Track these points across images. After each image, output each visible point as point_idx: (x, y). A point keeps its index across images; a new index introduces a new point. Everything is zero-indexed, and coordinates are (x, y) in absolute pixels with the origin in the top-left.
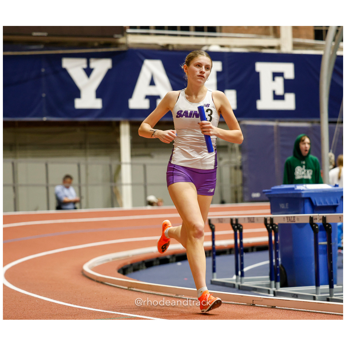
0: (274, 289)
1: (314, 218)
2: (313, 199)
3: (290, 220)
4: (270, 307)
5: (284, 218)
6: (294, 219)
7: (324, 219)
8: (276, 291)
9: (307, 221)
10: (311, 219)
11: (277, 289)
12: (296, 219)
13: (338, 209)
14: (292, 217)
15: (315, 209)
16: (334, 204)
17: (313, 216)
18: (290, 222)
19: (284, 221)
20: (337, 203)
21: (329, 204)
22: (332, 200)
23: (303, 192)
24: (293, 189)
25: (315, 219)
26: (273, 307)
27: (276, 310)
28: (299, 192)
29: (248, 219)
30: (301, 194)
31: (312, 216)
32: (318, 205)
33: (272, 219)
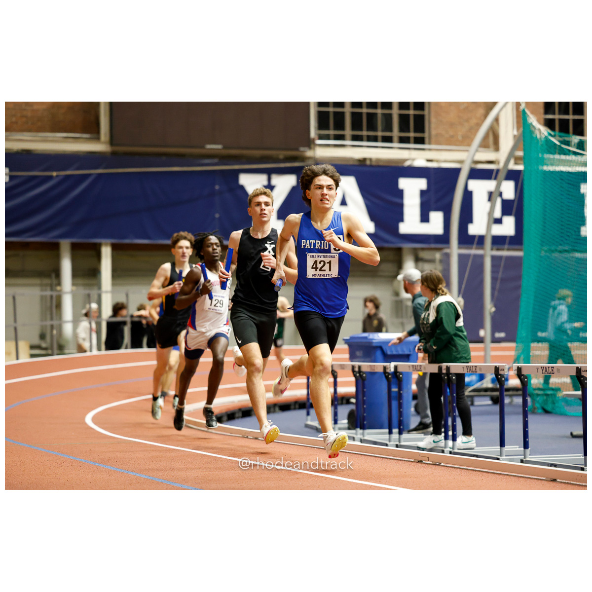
2: (384, 348)
8: (362, 438)
10: (385, 368)
11: (363, 437)
13: (411, 358)
15: (388, 358)
16: (407, 352)
20: (410, 351)
21: (400, 353)
22: (405, 349)
23: (374, 341)
24: (366, 338)
28: (370, 341)
30: (372, 343)
32: (389, 353)
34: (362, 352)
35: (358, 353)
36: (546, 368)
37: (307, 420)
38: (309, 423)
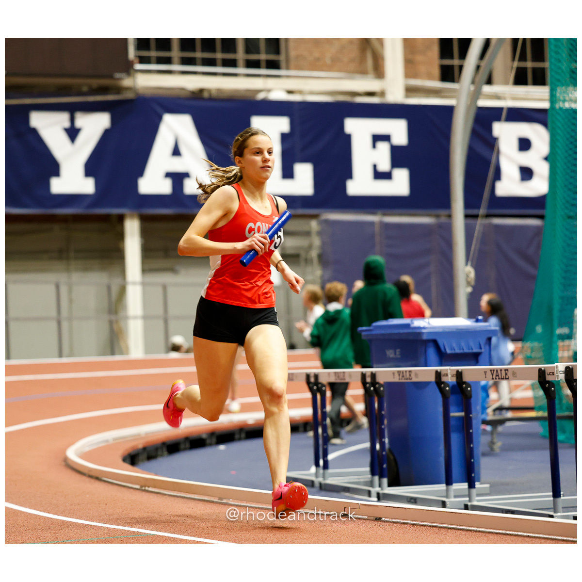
0: (378, 489)
1: (443, 373)
2: (441, 342)
3: (403, 376)
4: (372, 518)
5: (394, 373)
6: (410, 375)
7: (459, 375)
8: (381, 492)
9: (432, 379)
10: (438, 374)
11: (382, 489)
12: (413, 375)
13: (481, 358)
14: (406, 371)
15: (444, 358)
16: (476, 350)
17: (441, 370)
18: (403, 381)
19: (394, 378)
20: (481, 348)
21: (466, 351)
22: (472, 344)
23: (424, 331)
24: (407, 326)
25: (444, 375)
26: (378, 519)
27: (383, 523)
29: (335, 376)
30: (420, 334)
31: (439, 371)
32: (449, 351)
33: (373, 376)
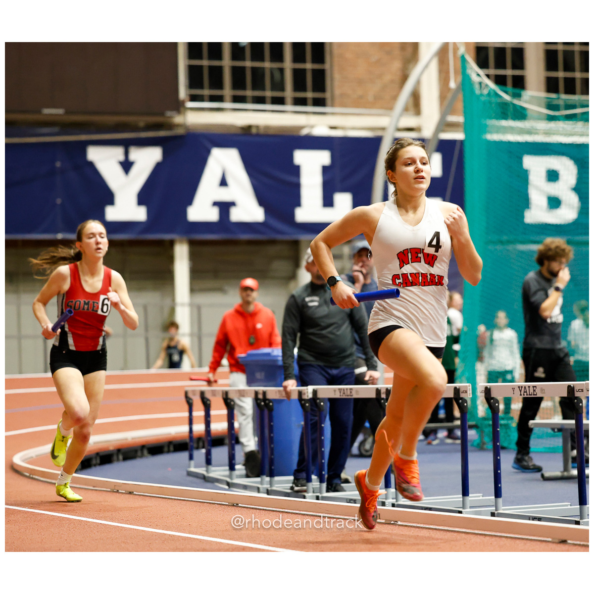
34: (263, 374)
35: (259, 375)
36: (525, 387)
37: (189, 467)
38: (193, 469)
